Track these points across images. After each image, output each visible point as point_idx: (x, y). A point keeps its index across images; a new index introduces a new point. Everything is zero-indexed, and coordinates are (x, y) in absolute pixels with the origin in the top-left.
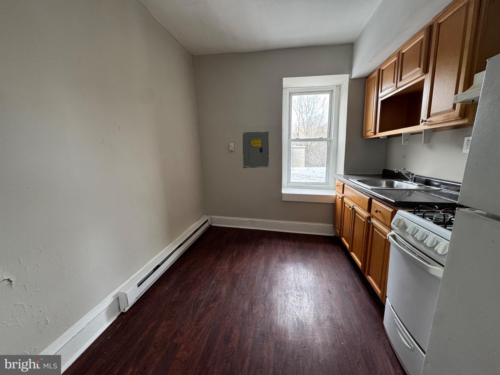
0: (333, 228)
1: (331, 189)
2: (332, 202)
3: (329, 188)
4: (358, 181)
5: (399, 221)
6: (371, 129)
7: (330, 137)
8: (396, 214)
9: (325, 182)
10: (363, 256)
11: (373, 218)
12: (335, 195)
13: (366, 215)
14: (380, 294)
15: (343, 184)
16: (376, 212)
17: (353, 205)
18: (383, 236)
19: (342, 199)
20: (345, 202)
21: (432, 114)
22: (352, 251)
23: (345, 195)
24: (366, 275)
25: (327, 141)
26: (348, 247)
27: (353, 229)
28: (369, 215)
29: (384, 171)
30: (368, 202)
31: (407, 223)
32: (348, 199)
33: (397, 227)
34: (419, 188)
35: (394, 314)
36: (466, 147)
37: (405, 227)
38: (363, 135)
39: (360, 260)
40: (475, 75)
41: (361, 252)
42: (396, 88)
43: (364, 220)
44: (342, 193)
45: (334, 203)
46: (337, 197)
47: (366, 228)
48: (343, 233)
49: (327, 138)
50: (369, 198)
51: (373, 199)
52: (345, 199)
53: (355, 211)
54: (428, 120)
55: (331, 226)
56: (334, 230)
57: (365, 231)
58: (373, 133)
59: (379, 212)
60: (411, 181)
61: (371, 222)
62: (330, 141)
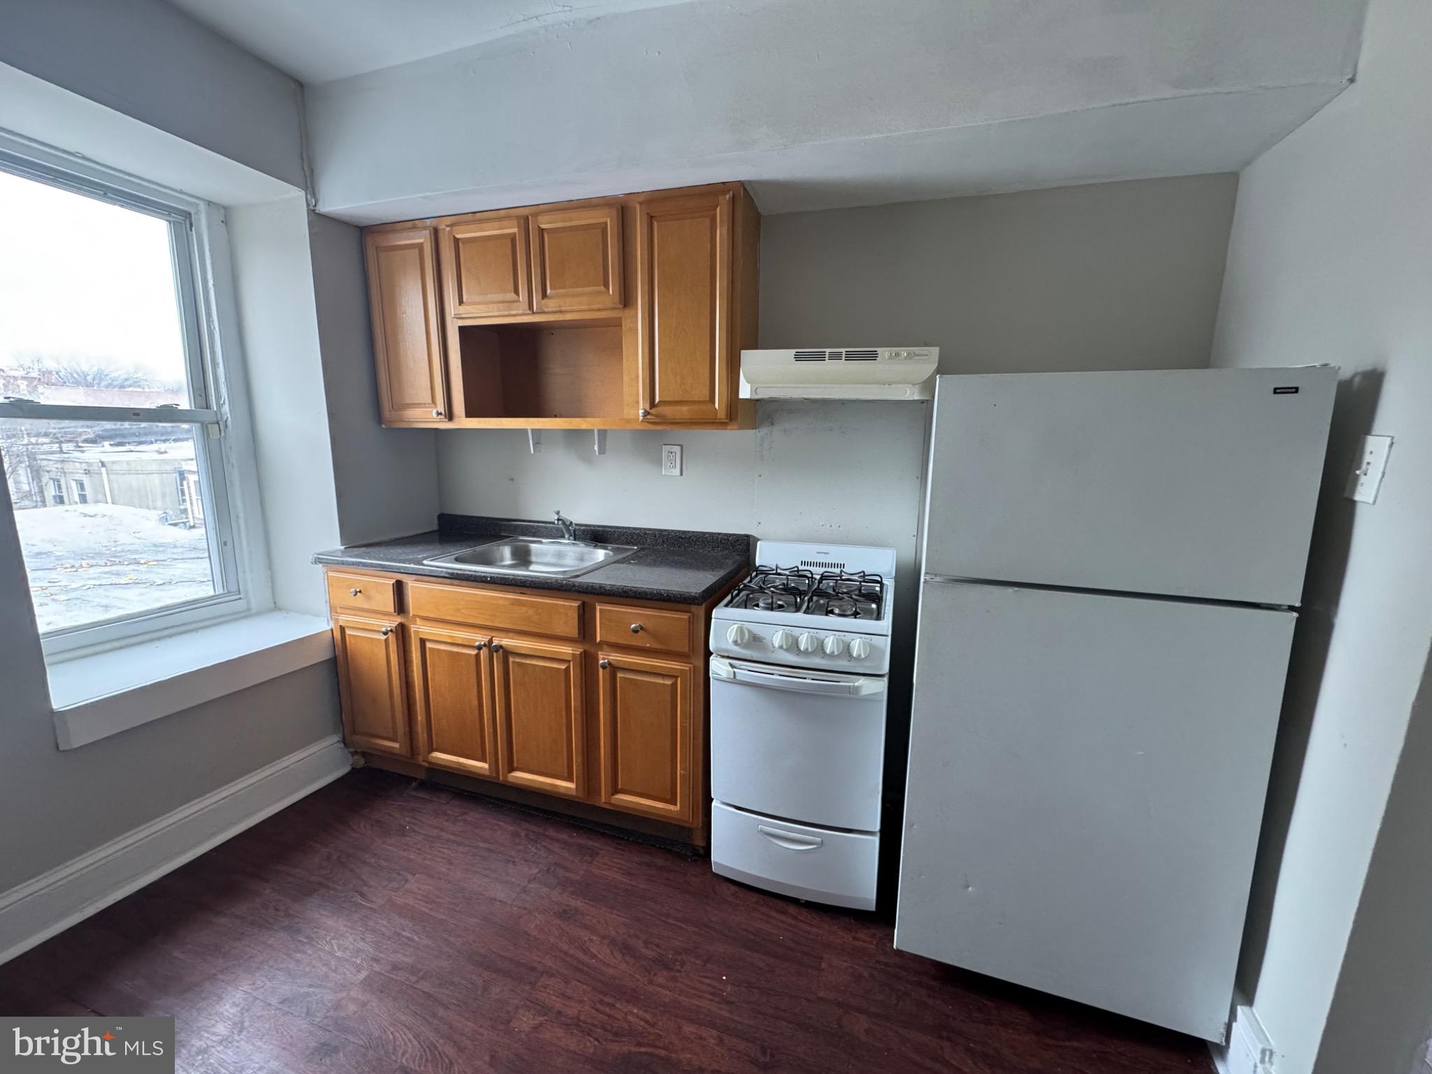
0: (342, 745)
1: (259, 614)
2: (325, 655)
3: (249, 609)
4: (458, 560)
5: (741, 631)
6: (430, 401)
7: (210, 409)
8: (713, 621)
9: (220, 591)
10: (579, 760)
11: (602, 650)
12: (329, 628)
13: (573, 650)
14: (677, 811)
15: (393, 584)
16: (635, 631)
17: (490, 637)
18: (660, 681)
19: (402, 633)
20: (421, 639)
21: (660, 402)
22: (512, 769)
23: (415, 616)
24: (602, 800)
25: (198, 425)
26: (481, 768)
27: (503, 705)
28: (587, 647)
29: (443, 518)
30: (576, 616)
31: (757, 629)
32: (440, 625)
33: (739, 645)
34: (607, 552)
35: (755, 819)
36: (669, 464)
37: (755, 641)
38: (387, 413)
39: (566, 775)
40: (742, 351)
41: (565, 753)
42: (529, 312)
43: (563, 667)
44: (393, 611)
45: (330, 659)
46: (348, 632)
47: (578, 682)
48: (431, 737)
49: (193, 408)
50: (580, 602)
51: (597, 604)
52: (419, 629)
53: (506, 653)
54: (653, 411)
55: (333, 744)
56: (346, 751)
57: (579, 693)
58: (439, 414)
59: (641, 631)
60: (569, 540)
61: (601, 662)
62: (217, 426)
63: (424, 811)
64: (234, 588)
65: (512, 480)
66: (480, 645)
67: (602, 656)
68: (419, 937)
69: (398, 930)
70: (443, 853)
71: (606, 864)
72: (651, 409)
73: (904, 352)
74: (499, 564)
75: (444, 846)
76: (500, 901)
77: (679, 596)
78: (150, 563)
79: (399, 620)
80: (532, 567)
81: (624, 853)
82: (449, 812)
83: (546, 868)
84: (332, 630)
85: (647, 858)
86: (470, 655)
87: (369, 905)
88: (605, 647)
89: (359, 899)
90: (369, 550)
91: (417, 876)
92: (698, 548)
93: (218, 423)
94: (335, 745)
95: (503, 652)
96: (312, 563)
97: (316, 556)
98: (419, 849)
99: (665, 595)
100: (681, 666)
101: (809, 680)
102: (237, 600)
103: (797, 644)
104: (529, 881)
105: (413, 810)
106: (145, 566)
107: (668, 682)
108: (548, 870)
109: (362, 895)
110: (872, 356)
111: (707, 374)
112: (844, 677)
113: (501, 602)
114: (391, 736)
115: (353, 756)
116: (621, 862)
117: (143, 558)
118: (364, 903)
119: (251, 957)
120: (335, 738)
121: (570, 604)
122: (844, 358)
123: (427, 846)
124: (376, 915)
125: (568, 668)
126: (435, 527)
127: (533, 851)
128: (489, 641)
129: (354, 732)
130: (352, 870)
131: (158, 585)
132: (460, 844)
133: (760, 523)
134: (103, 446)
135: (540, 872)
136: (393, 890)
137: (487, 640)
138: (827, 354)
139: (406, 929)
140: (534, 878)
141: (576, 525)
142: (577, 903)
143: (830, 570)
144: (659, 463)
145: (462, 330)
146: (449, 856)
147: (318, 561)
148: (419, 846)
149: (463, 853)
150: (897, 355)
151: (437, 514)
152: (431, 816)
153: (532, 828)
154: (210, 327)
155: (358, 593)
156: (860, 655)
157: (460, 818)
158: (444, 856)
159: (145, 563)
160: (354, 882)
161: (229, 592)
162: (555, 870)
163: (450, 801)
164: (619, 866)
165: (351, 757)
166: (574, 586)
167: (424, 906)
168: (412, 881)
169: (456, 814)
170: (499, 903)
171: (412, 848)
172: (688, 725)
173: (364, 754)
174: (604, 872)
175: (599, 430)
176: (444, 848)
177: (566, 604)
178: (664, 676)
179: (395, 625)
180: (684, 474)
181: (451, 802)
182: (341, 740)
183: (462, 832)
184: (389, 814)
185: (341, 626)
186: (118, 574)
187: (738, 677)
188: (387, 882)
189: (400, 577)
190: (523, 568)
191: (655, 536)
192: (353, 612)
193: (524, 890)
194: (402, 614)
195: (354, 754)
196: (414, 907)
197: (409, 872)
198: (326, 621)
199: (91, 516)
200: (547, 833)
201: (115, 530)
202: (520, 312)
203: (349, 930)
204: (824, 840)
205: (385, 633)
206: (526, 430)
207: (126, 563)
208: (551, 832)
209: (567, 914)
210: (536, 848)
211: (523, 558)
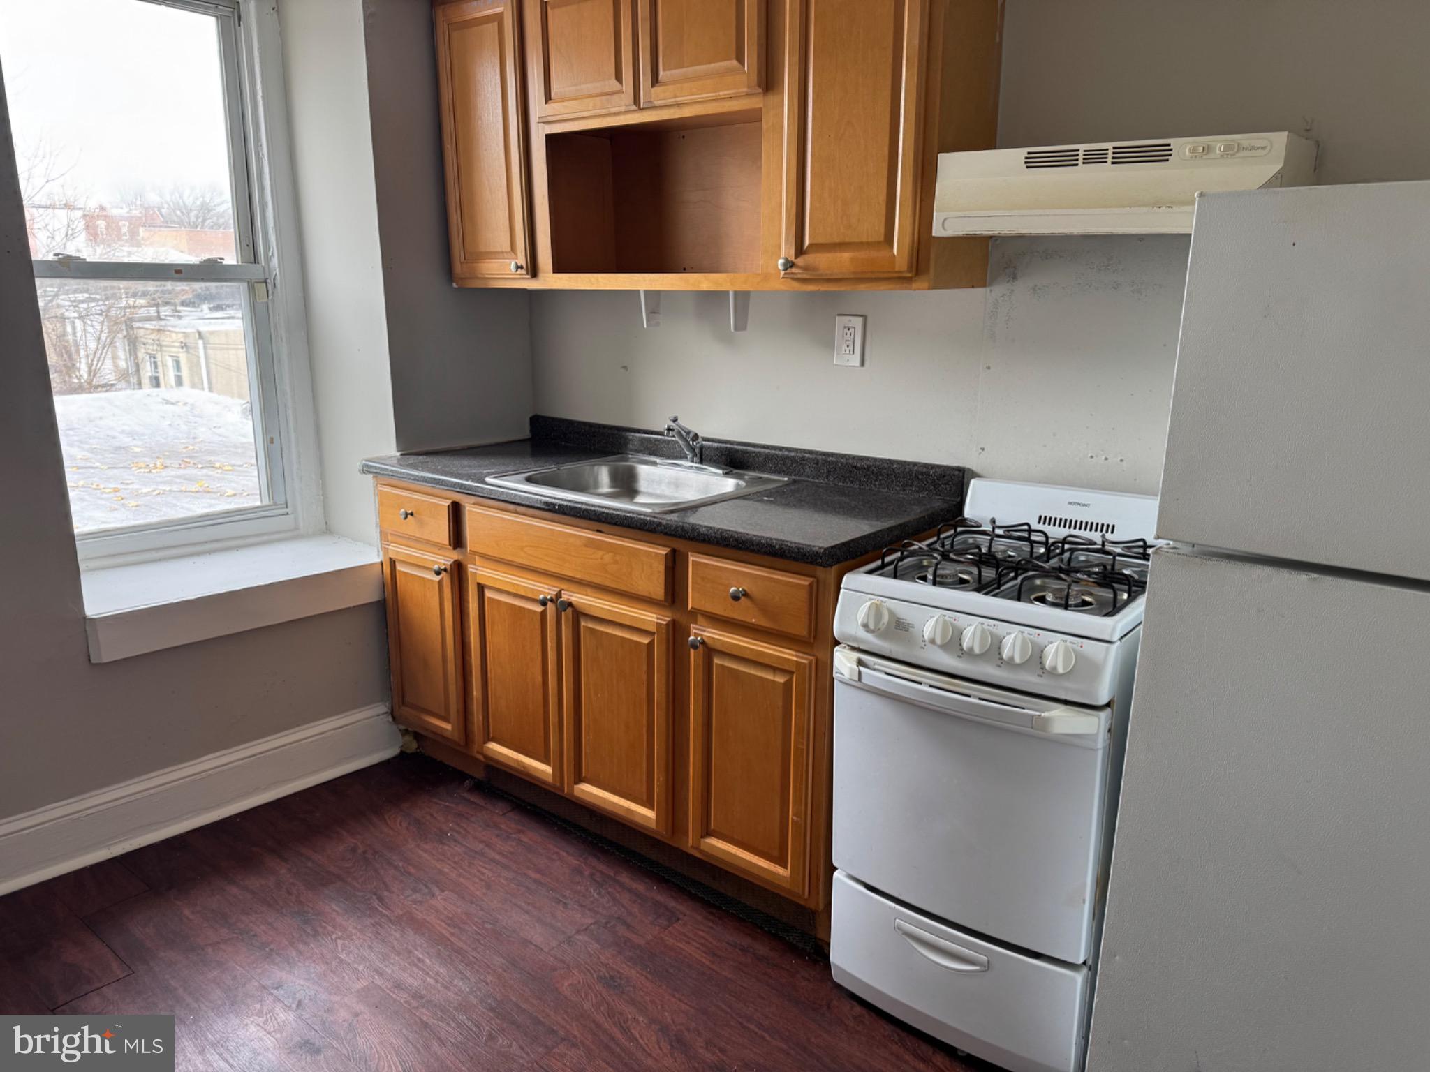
0: (390, 719)
1: (307, 535)
2: (369, 595)
3: (297, 528)
4: (529, 480)
5: (877, 611)
6: (509, 249)
7: (258, 263)
8: (842, 591)
9: (266, 502)
10: (661, 779)
11: (696, 623)
12: (379, 561)
13: (658, 619)
14: (785, 877)
15: (448, 506)
16: (735, 598)
17: (558, 590)
18: (769, 676)
19: (458, 572)
20: (479, 585)
21: (810, 245)
22: (579, 779)
23: (474, 553)
24: (689, 843)
25: (245, 284)
26: (543, 772)
27: (571, 686)
28: (678, 617)
29: (538, 422)
30: (662, 568)
31: (904, 610)
32: (503, 567)
33: (872, 632)
34: (742, 483)
35: (890, 907)
36: (844, 347)
37: (899, 627)
38: (458, 268)
39: (645, 798)
40: (940, 155)
41: (645, 765)
42: (634, 108)
43: (646, 641)
44: (448, 543)
45: (379, 601)
46: (399, 568)
47: (663, 666)
48: (488, 722)
49: (240, 263)
50: (668, 550)
51: (690, 553)
52: (479, 571)
53: (578, 614)
54: (800, 261)
55: (378, 715)
56: (394, 727)
57: (664, 681)
58: (518, 267)
59: (743, 598)
60: (692, 461)
61: (692, 638)
62: (264, 285)
63: (473, 819)
64: (281, 500)
65: (625, 367)
66: (545, 598)
67: (694, 631)
68: (431, 961)
69: (410, 947)
70: (483, 874)
71: (685, 935)
72: (796, 258)
73: (1218, 142)
74: (592, 491)
75: (487, 866)
76: (536, 946)
77: (797, 551)
78: (224, 468)
79: (455, 555)
80: (639, 499)
81: (714, 927)
82: (503, 826)
83: (604, 921)
84: (382, 563)
85: (746, 941)
86: (535, 612)
87: (384, 911)
88: (700, 618)
89: (376, 903)
90: (428, 459)
91: (446, 893)
92: (880, 485)
93: (266, 283)
94: (381, 717)
95: (573, 611)
96: (359, 471)
97: (364, 462)
98: (455, 862)
99: (777, 547)
100: (797, 656)
101: (975, 697)
102: (283, 515)
103: (960, 639)
104: (578, 932)
105: (460, 815)
106: (220, 471)
107: (780, 679)
108: (607, 923)
109: (380, 899)
110: (1161, 155)
111: (883, 197)
112: (1030, 702)
113: (571, 540)
114: (443, 713)
115: (403, 735)
116: (707, 937)
117: (218, 461)
118: (380, 909)
119: (254, 935)
120: (382, 708)
121: (656, 551)
122: (1110, 160)
123: (466, 861)
124: (391, 925)
125: (653, 641)
126: (526, 433)
127: (593, 896)
128: (556, 595)
129: (403, 702)
130: (376, 871)
131: (228, 496)
132: (505, 867)
133: (983, 449)
134: (202, 311)
135: (594, 924)
136: (415, 902)
137: (555, 593)
138: (1081, 153)
139: (419, 948)
140: (586, 929)
141: (705, 439)
142: (632, 972)
143: (1077, 532)
144: (828, 344)
145: (551, 140)
146: (489, 878)
147: (366, 470)
148: (456, 859)
149: (507, 879)
150: (1207, 149)
151: (531, 415)
152: (480, 826)
153: (602, 867)
154: (259, 154)
155: (409, 516)
156: (1055, 668)
157: (513, 836)
158: (483, 878)
159: (220, 468)
160: (375, 883)
161: (275, 504)
162: (614, 926)
163: (508, 812)
164: (703, 941)
165: (400, 736)
166: (660, 524)
167: (445, 929)
168: (439, 898)
169: (510, 831)
170: (533, 947)
171: (449, 859)
172: (805, 748)
173: (417, 736)
174: (679, 944)
175: (736, 293)
176: (486, 868)
177: (651, 550)
178: (775, 669)
179: (449, 563)
180: (867, 363)
181: (507, 815)
182: (389, 711)
183: (512, 853)
184: (432, 815)
185: (390, 559)
186: (189, 479)
187: (864, 680)
188: (411, 892)
189: (458, 497)
190: (627, 499)
191: (817, 464)
192: (404, 541)
193: (569, 940)
194: (459, 549)
195: (405, 732)
196: (433, 926)
197: (438, 887)
198: (376, 550)
199: (172, 404)
200: (618, 878)
201: (195, 422)
202: (623, 109)
203: (358, 933)
204: (991, 960)
205: (438, 573)
206: (638, 292)
207: (200, 466)
208: (625, 878)
209: (615, 981)
210: (599, 894)
211: (626, 485)
